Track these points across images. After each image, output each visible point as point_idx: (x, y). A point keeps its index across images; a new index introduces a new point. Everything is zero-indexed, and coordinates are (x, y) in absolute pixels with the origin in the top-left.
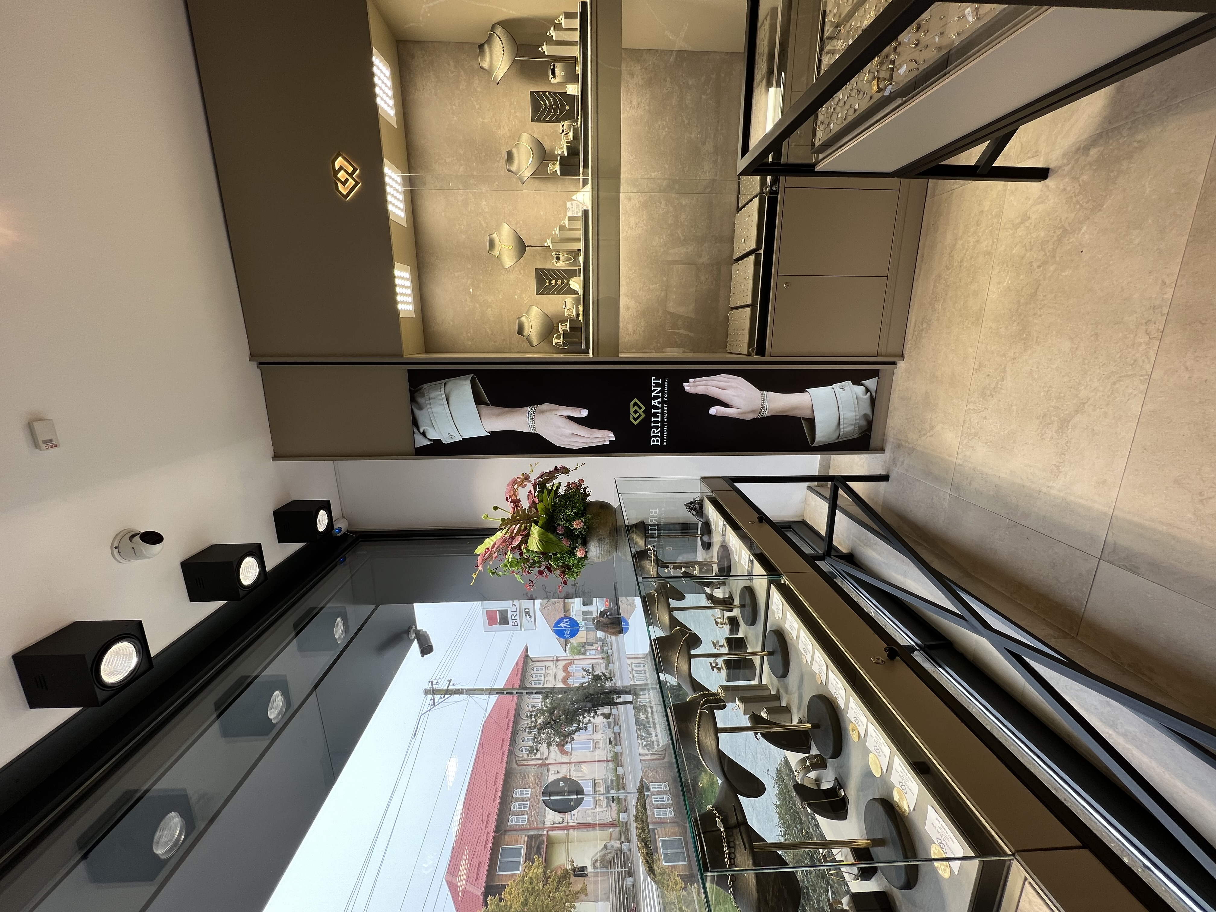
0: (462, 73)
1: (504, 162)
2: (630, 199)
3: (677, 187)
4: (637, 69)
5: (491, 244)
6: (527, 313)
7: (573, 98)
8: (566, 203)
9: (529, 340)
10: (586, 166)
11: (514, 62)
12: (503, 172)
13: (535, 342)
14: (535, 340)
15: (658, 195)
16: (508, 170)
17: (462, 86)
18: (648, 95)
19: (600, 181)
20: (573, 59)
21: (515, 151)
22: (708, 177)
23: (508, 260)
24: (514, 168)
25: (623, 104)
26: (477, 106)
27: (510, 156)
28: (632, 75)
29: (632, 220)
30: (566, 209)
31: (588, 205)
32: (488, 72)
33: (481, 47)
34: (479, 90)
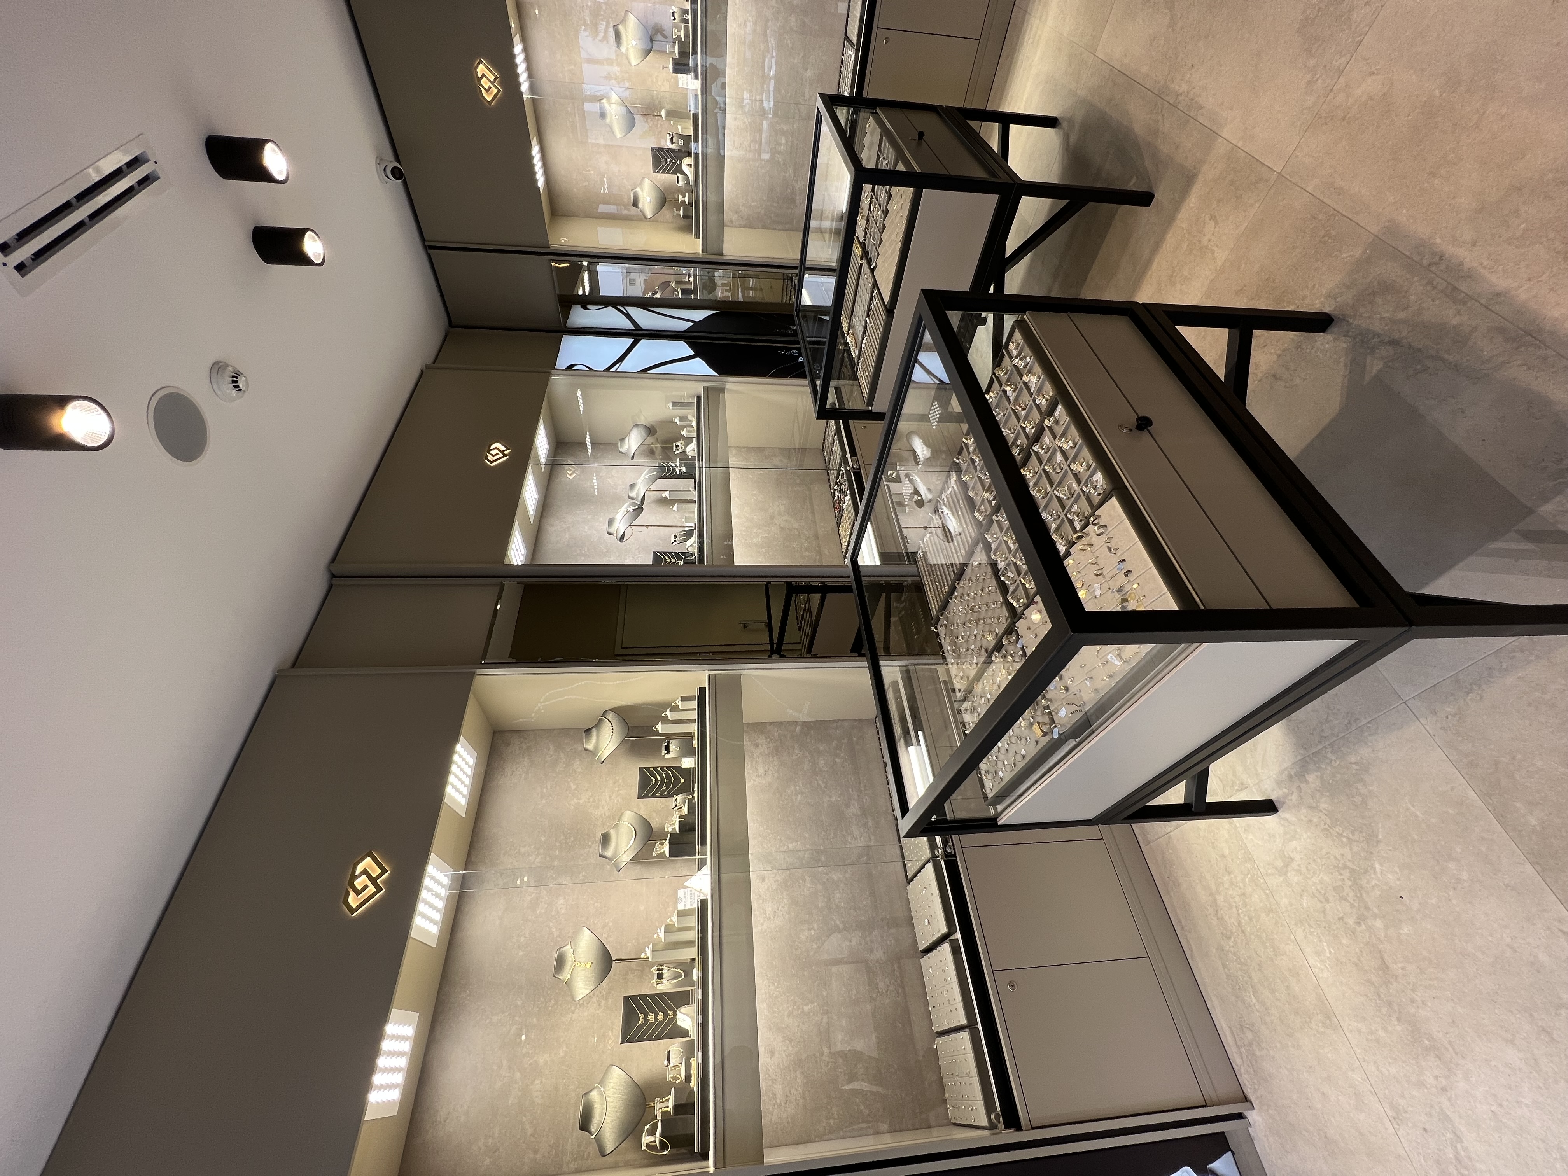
0: (562, 755)
1: (597, 847)
2: (763, 879)
3: (823, 858)
4: (762, 740)
5: (560, 963)
6: (602, 1082)
7: (690, 771)
8: (676, 893)
9: (599, 1142)
10: (703, 842)
11: (623, 742)
12: (595, 859)
13: (609, 1147)
14: (610, 1141)
15: (800, 871)
16: (601, 856)
17: (560, 768)
18: (776, 763)
19: (722, 860)
20: (691, 735)
21: (613, 833)
22: (861, 843)
23: (582, 988)
24: (609, 853)
25: (748, 773)
26: (574, 787)
27: (605, 839)
28: (757, 746)
29: (769, 908)
30: (676, 900)
31: (706, 893)
32: (593, 753)
33: (588, 731)
34: (579, 770)
